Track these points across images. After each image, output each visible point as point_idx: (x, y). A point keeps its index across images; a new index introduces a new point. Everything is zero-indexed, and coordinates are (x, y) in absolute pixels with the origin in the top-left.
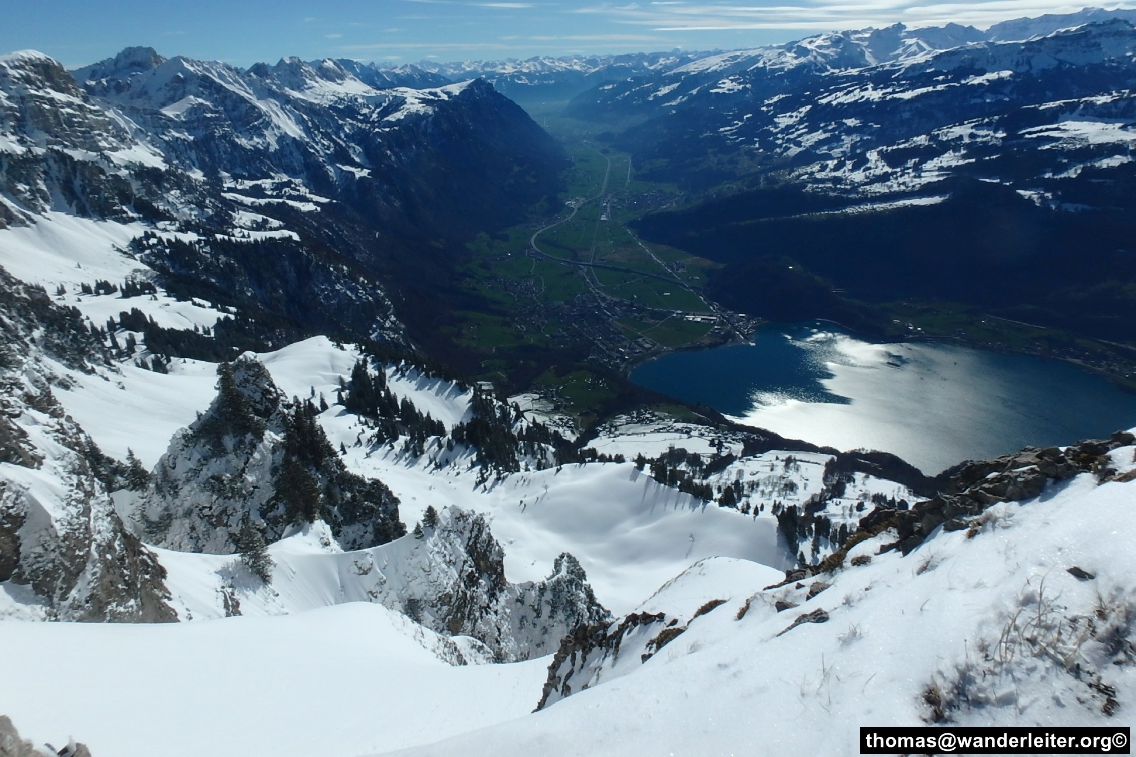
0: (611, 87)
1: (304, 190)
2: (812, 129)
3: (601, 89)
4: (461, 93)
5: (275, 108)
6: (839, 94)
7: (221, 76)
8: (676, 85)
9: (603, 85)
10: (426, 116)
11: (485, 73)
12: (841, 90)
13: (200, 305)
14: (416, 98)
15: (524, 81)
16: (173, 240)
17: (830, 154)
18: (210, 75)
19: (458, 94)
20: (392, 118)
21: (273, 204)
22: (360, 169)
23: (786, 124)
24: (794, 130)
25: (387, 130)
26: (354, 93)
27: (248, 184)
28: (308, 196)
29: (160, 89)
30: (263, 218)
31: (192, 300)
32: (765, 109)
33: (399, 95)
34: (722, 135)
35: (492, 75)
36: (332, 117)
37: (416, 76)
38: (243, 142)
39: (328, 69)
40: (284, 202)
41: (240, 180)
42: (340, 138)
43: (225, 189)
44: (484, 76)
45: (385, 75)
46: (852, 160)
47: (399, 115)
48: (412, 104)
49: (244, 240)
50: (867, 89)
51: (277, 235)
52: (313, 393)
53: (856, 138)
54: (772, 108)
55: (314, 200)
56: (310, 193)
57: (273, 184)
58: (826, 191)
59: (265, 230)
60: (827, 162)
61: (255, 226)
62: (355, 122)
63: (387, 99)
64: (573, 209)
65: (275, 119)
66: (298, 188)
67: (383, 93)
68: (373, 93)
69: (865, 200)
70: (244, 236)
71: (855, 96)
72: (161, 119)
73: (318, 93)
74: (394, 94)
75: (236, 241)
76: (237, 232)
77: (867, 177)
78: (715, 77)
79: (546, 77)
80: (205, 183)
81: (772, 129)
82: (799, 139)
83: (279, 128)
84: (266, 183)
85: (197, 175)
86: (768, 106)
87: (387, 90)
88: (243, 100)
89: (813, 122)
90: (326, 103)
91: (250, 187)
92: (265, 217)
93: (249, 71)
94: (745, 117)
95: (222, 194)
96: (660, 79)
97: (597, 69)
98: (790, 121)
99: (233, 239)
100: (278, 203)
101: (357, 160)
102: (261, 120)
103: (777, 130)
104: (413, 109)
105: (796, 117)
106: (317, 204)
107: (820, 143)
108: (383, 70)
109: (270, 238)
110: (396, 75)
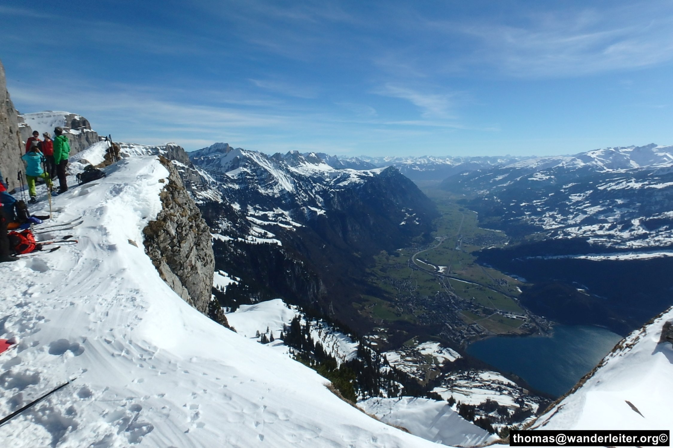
0: (467, 174)
1: (289, 219)
2: (593, 204)
3: (461, 175)
4: (381, 173)
5: (281, 176)
6: (612, 184)
7: (257, 158)
8: (506, 175)
9: (463, 173)
10: (359, 184)
11: (396, 163)
12: (613, 181)
13: (222, 275)
14: (356, 175)
15: (417, 168)
16: (217, 239)
17: (607, 220)
18: (252, 157)
19: (379, 174)
20: (341, 184)
21: (271, 225)
22: (320, 210)
23: (576, 200)
24: (582, 204)
25: (338, 190)
26: (324, 170)
27: (261, 213)
28: (291, 222)
29: (227, 163)
30: (265, 232)
31: (219, 272)
32: (563, 190)
33: (347, 172)
34: (535, 204)
35: (399, 165)
36: (310, 182)
37: (358, 163)
38: (262, 191)
39: (312, 157)
40: (277, 224)
41: (257, 211)
42: (312, 193)
43: (249, 215)
44: (395, 165)
45: (341, 162)
46: (622, 224)
47: (346, 183)
48: (353, 178)
49: (252, 242)
50: (631, 182)
51: (270, 241)
52: (268, 331)
53: (625, 211)
54: (567, 190)
55: (293, 225)
56: (292, 221)
57: (273, 214)
58: (603, 243)
59: (265, 238)
60: (604, 224)
61: (260, 235)
62: (321, 185)
63: (340, 174)
64: (439, 242)
65: (280, 182)
66: (286, 217)
67: (339, 171)
68: (333, 171)
69: (631, 250)
70: (253, 241)
71: (623, 185)
72: (224, 177)
73: (305, 169)
74: (344, 172)
75: (248, 242)
76: (250, 238)
77: (632, 235)
78: (531, 172)
79: (431, 167)
80: (239, 211)
81: (567, 203)
82: (585, 210)
83: (281, 185)
84: (270, 214)
85: (236, 207)
86: (565, 189)
87: (341, 170)
88: (266, 171)
89: (594, 200)
90: (308, 175)
91: (262, 215)
92: (266, 231)
93: (272, 157)
94: (550, 195)
95: (247, 217)
96: (497, 171)
97: (460, 164)
98: (580, 199)
99: (247, 241)
100: (274, 225)
101: (320, 205)
102: (273, 181)
103: (571, 203)
104: (353, 180)
105: (584, 196)
106: (294, 227)
107: (599, 213)
108: (341, 159)
109: (266, 243)
110: (347, 162)
